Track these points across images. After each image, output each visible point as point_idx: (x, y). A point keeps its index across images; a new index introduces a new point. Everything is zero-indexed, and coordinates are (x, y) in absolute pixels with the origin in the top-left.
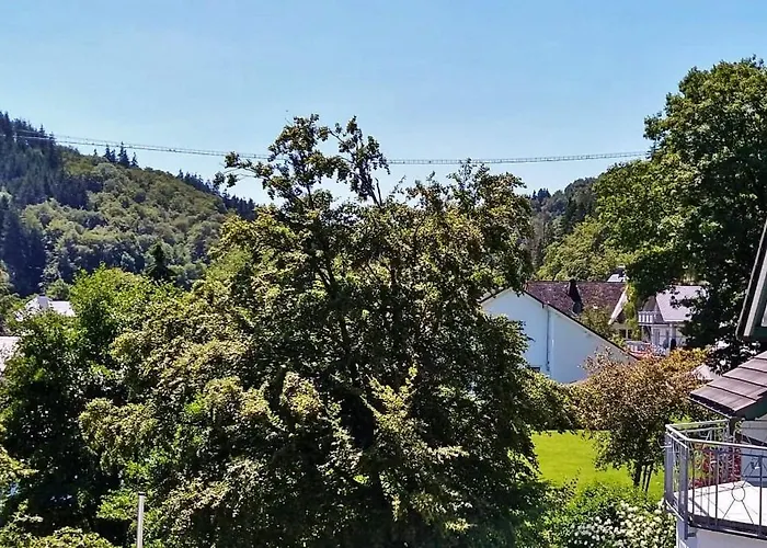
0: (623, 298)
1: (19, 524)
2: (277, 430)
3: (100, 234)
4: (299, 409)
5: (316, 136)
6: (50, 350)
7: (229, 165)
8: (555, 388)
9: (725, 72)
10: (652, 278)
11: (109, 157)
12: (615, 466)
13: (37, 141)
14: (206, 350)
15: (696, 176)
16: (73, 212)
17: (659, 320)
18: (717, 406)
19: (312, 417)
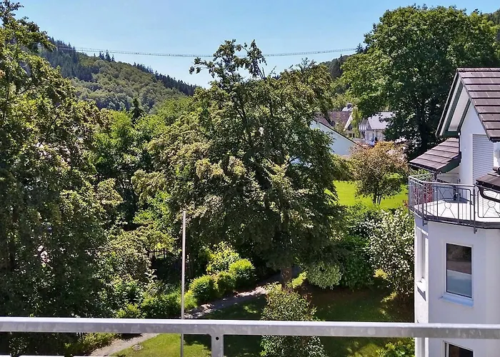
0: (351, 118)
1: (118, 225)
2: (227, 183)
3: (99, 93)
4: (237, 172)
5: (235, 49)
6: (105, 149)
7: (196, 63)
8: (345, 161)
9: (402, 12)
10: (369, 109)
11: (101, 57)
12: (364, 196)
13: (67, 51)
14: (193, 147)
15: (390, 61)
16: (86, 83)
17: (369, 129)
18: (426, 167)
19: (242, 176)
